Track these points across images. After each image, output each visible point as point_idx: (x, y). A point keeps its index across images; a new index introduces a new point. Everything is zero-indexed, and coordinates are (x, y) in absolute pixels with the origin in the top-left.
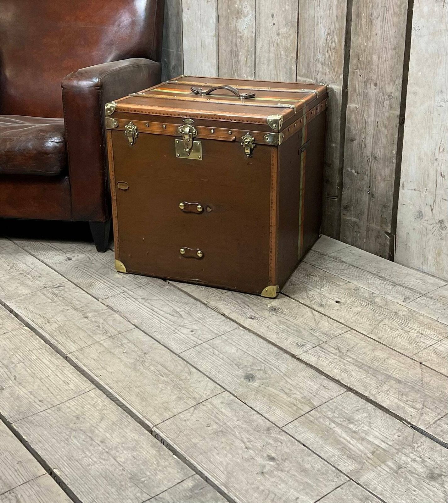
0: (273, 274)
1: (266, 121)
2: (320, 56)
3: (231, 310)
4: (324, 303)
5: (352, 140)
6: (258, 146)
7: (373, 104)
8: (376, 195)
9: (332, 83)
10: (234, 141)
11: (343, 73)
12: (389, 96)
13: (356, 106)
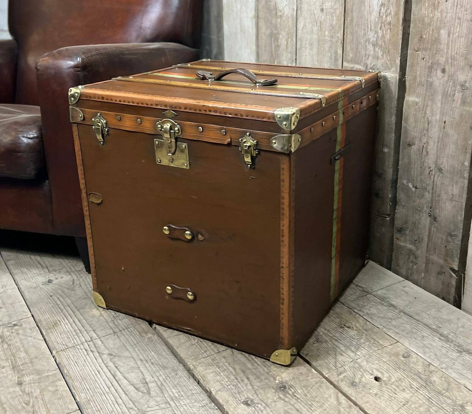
0: (285, 333)
1: (273, 116)
2: (371, 36)
3: (222, 384)
4: (357, 380)
5: (410, 145)
6: (262, 153)
7: (440, 97)
8: (439, 219)
9: (385, 69)
10: (229, 144)
11: (401, 56)
12: (462, 86)
13: (416, 100)
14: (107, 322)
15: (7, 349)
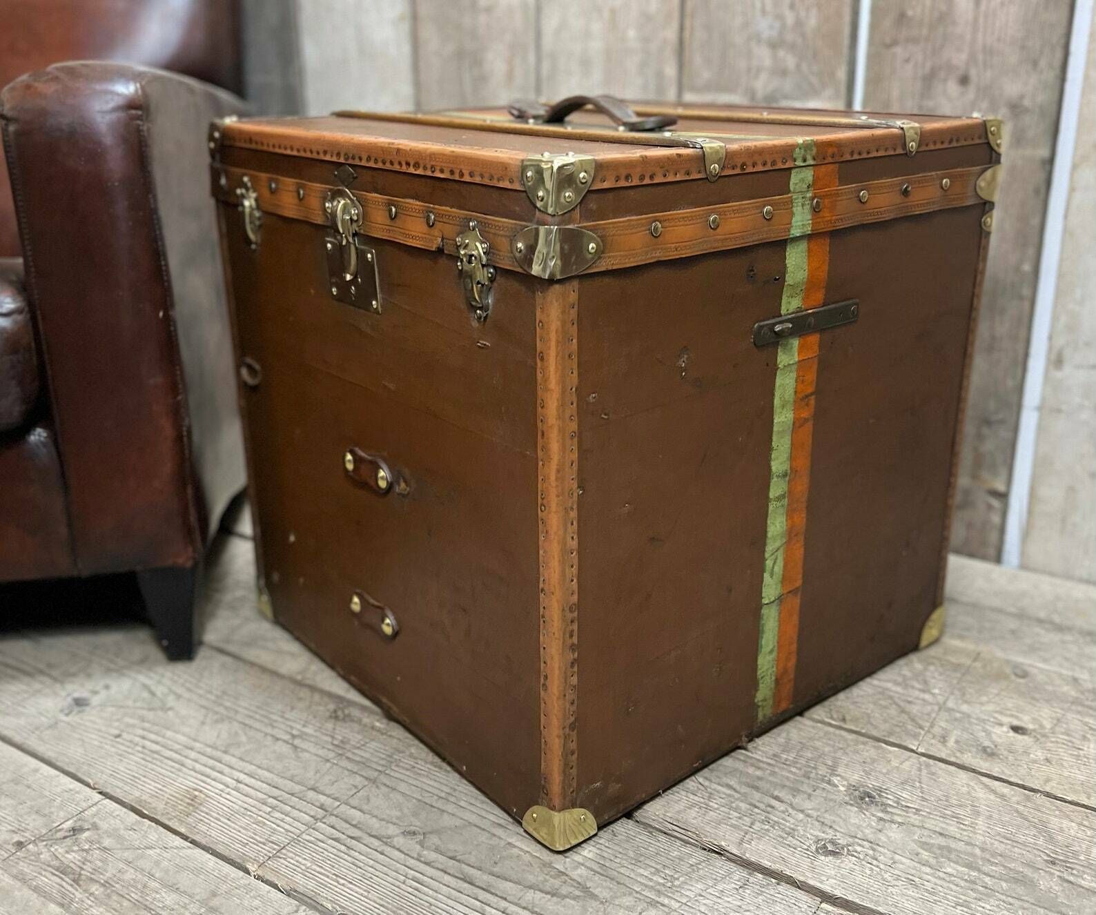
2: (765, 26)
12: (1014, 107)
14: (328, 761)
15: (109, 896)
